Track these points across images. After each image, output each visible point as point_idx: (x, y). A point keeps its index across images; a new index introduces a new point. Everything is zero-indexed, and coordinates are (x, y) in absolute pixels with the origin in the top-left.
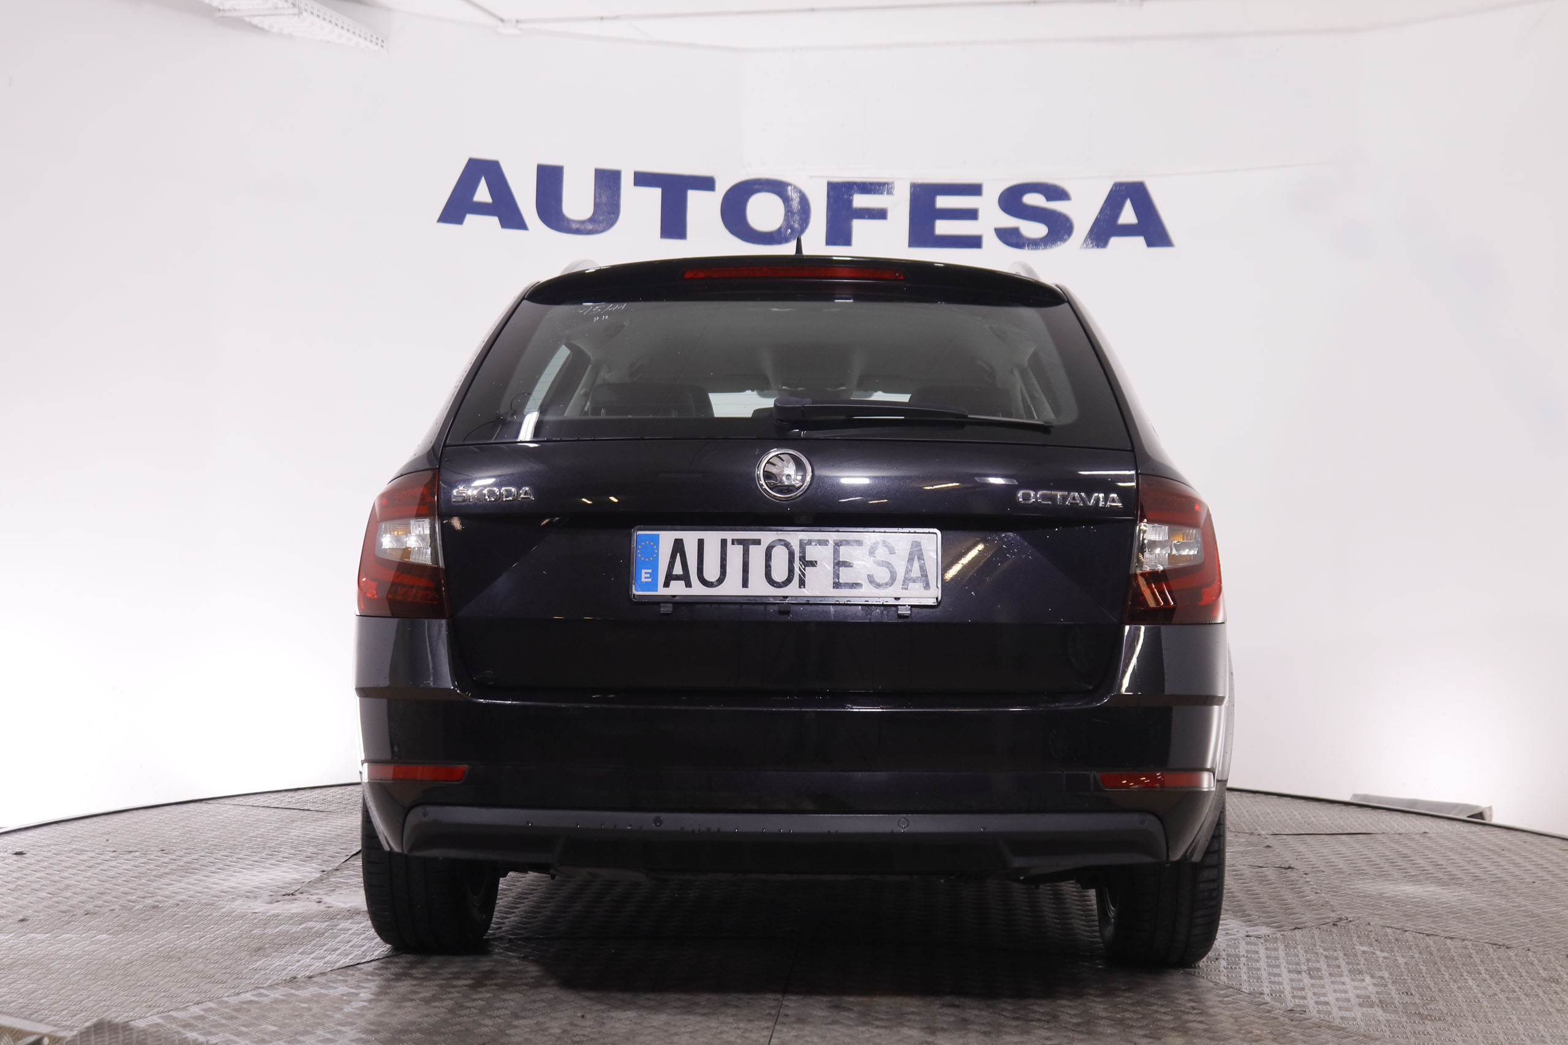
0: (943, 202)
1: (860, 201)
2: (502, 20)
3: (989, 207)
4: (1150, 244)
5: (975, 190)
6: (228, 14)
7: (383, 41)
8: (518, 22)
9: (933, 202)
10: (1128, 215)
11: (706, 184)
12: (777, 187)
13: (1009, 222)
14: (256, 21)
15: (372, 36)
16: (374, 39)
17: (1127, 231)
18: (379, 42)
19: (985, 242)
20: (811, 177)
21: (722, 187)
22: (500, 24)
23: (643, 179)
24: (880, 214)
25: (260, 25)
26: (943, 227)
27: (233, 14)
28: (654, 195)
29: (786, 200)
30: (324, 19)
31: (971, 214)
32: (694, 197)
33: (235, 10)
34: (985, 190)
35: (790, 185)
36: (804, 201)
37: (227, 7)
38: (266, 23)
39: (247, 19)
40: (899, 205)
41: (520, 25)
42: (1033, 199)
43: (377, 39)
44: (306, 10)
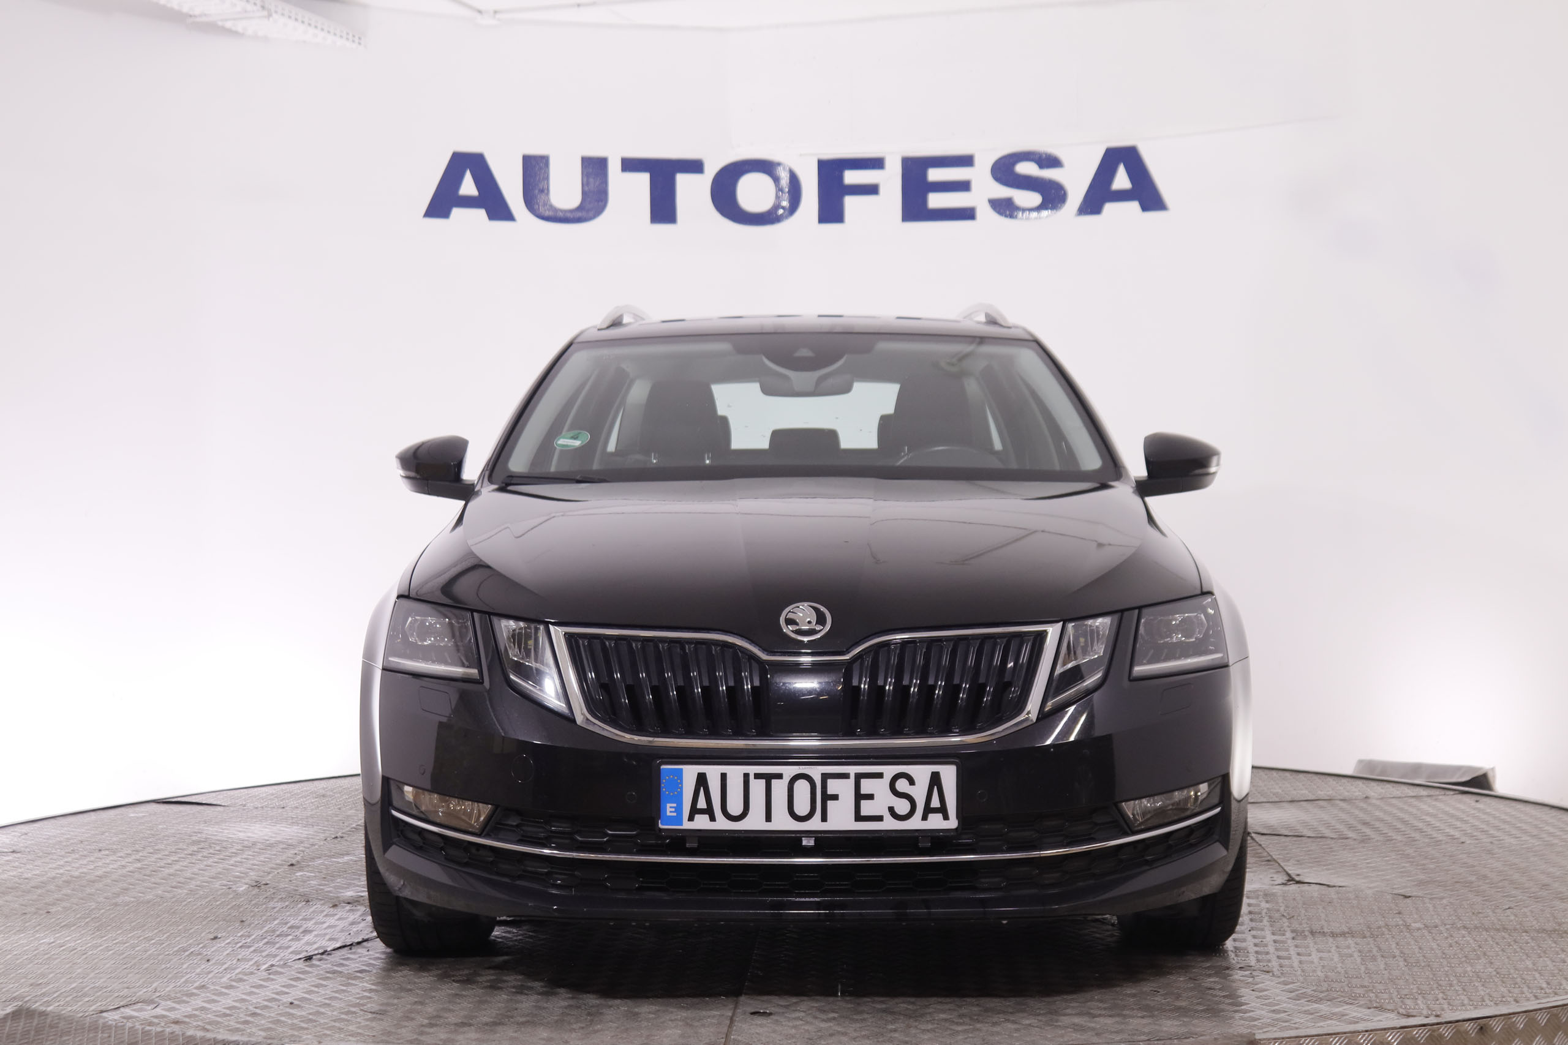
0: (935, 175)
1: (851, 177)
2: (480, 12)
3: (980, 177)
4: (1145, 208)
5: (966, 161)
6: (198, 20)
7: (360, 38)
8: (495, 12)
9: (925, 175)
10: (1121, 181)
11: (695, 166)
12: (766, 167)
13: (1003, 192)
14: (228, 25)
15: (348, 34)
16: (350, 37)
17: (1122, 196)
18: (357, 40)
19: (979, 214)
20: (801, 155)
21: (711, 170)
22: (478, 16)
23: (630, 165)
25: (234, 29)
26: (936, 200)
27: (204, 19)
28: (642, 181)
29: (776, 180)
32: (684, 182)
33: (206, 14)
34: (977, 160)
35: (779, 164)
36: (794, 181)
37: (197, 12)
38: (239, 27)
39: (220, 23)
40: (891, 180)
41: (498, 16)
42: (1026, 168)
43: (354, 37)
44: (276, 12)
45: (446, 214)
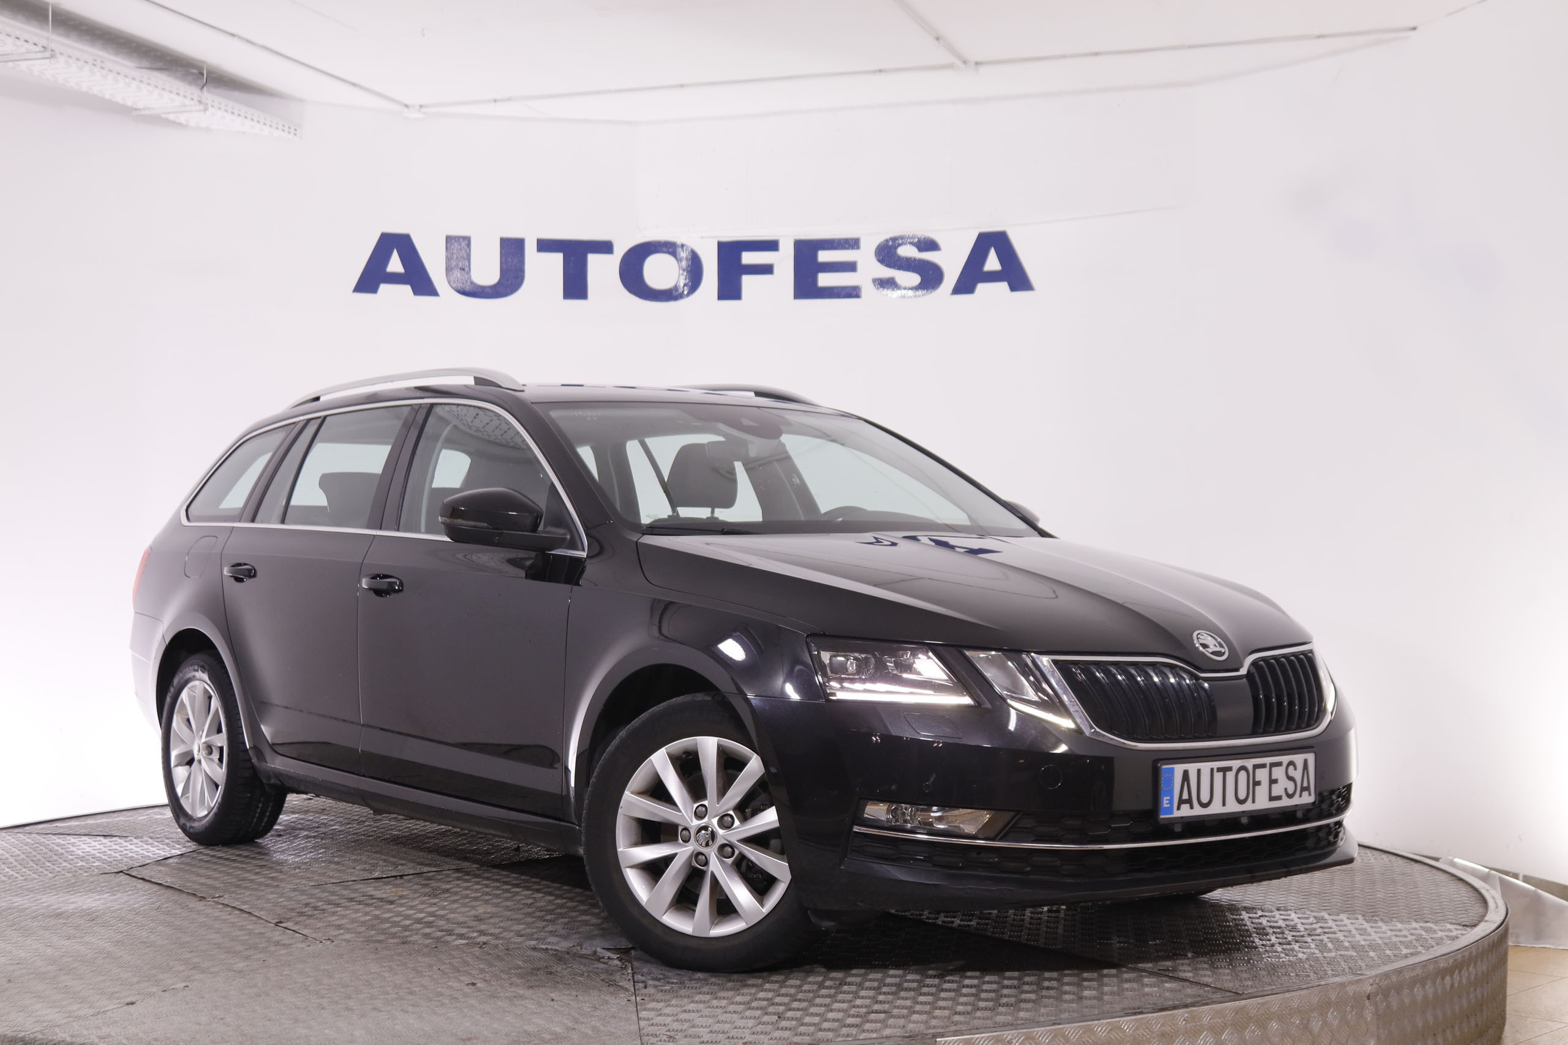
0: (824, 256)
1: (748, 258)
2: (407, 106)
3: (866, 258)
4: (1013, 289)
5: (852, 244)
6: (143, 112)
7: (295, 130)
8: (421, 106)
9: (815, 256)
10: (992, 263)
11: (605, 247)
12: (669, 248)
13: (886, 272)
14: (172, 117)
15: (283, 126)
16: (286, 129)
17: (993, 277)
18: (292, 130)
19: (864, 292)
20: (702, 237)
21: (620, 250)
22: (406, 110)
23: (545, 246)
24: (767, 269)
25: (177, 121)
26: (825, 280)
27: (148, 112)
28: (556, 260)
29: (680, 260)
30: (233, 113)
31: (850, 267)
32: (594, 260)
33: (149, 109)
34: (862, 244)
35: (683, 245)
36: (697, 260)
37: (140, 106)
38: (182, 119)
39: (164, 116)
40: (784, 261)
41: (423, 110)
42: (907, 251)
43: (289, 128)
44: (213, 106)
45: (374, 290)
